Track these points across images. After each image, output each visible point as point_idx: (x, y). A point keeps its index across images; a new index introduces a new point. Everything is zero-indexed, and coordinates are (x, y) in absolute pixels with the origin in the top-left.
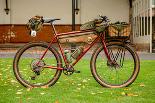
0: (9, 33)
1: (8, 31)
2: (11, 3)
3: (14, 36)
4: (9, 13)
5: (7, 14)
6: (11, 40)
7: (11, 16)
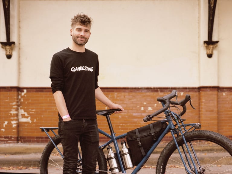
0: (13, 112)
1: (11, 108)
2: (19, 27)
3: (28, 120)
4: (15, 54)
5: (9, 57)
6: (18, 132)
7: (19, 64)
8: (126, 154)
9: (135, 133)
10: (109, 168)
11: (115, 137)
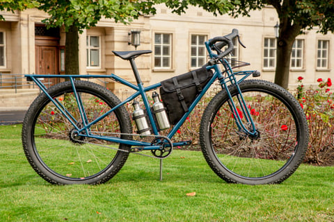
8: (160, 111)
9: (173, 83)
10: (135, 129)
11: (143, 89)
